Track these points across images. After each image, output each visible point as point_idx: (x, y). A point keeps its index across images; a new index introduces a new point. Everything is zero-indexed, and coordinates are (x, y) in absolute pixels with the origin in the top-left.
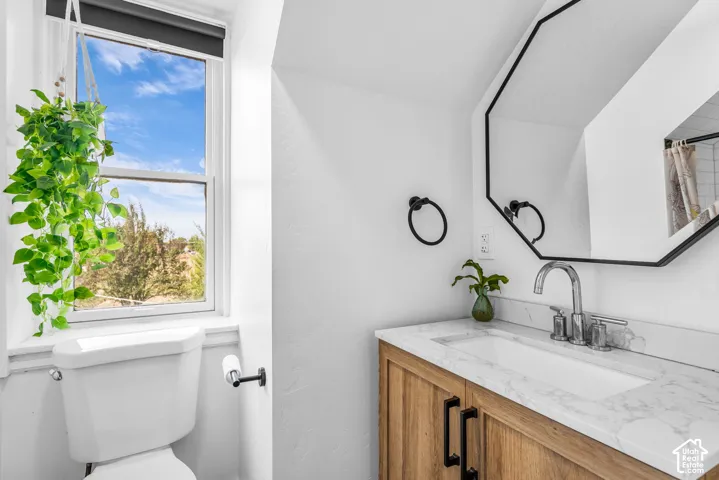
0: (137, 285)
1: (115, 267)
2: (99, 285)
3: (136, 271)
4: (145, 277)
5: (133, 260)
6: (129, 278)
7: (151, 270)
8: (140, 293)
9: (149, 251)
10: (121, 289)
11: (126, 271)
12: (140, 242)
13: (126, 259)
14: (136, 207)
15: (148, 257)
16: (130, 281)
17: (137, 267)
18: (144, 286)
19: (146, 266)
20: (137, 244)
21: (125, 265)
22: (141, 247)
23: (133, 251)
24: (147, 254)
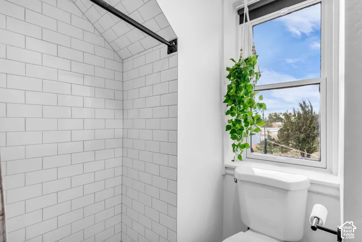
0: (309, 143)
1: (297, 134)
2: (290, 142)
3: (308, 136)
4: (313, 140)
5: (306, 130)
6: (304, 140)
7: (316, 136)
8: (310, 148)
9: (315, 126)
10: (300, 145)
11: (302, 136)
12: (310, 121)
13: (303, 130)
14: (307, 102)
15: (315, 129)
16: (305, 141)
17: (308, 134)
18: (313, 145)
19: (314, 134)
20: (308, 122)
21: (302, 133)
22: (310, 124)
23: (306, 126)
24: (314, 128)
